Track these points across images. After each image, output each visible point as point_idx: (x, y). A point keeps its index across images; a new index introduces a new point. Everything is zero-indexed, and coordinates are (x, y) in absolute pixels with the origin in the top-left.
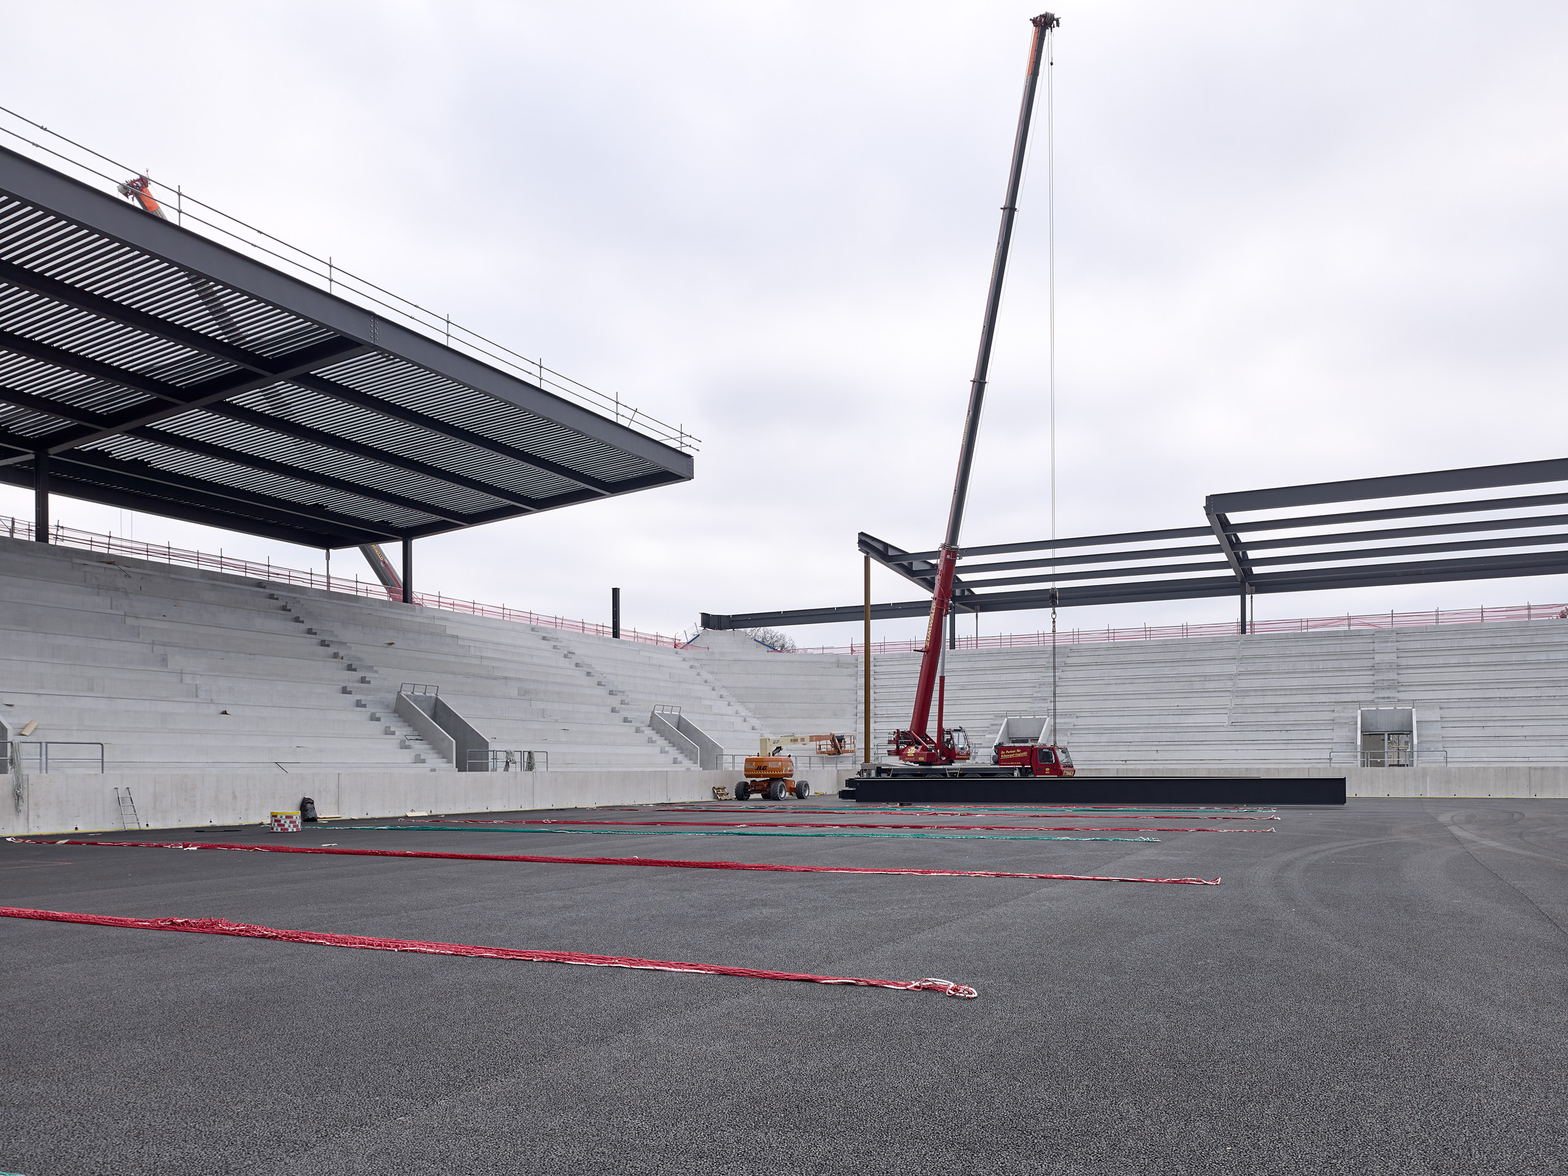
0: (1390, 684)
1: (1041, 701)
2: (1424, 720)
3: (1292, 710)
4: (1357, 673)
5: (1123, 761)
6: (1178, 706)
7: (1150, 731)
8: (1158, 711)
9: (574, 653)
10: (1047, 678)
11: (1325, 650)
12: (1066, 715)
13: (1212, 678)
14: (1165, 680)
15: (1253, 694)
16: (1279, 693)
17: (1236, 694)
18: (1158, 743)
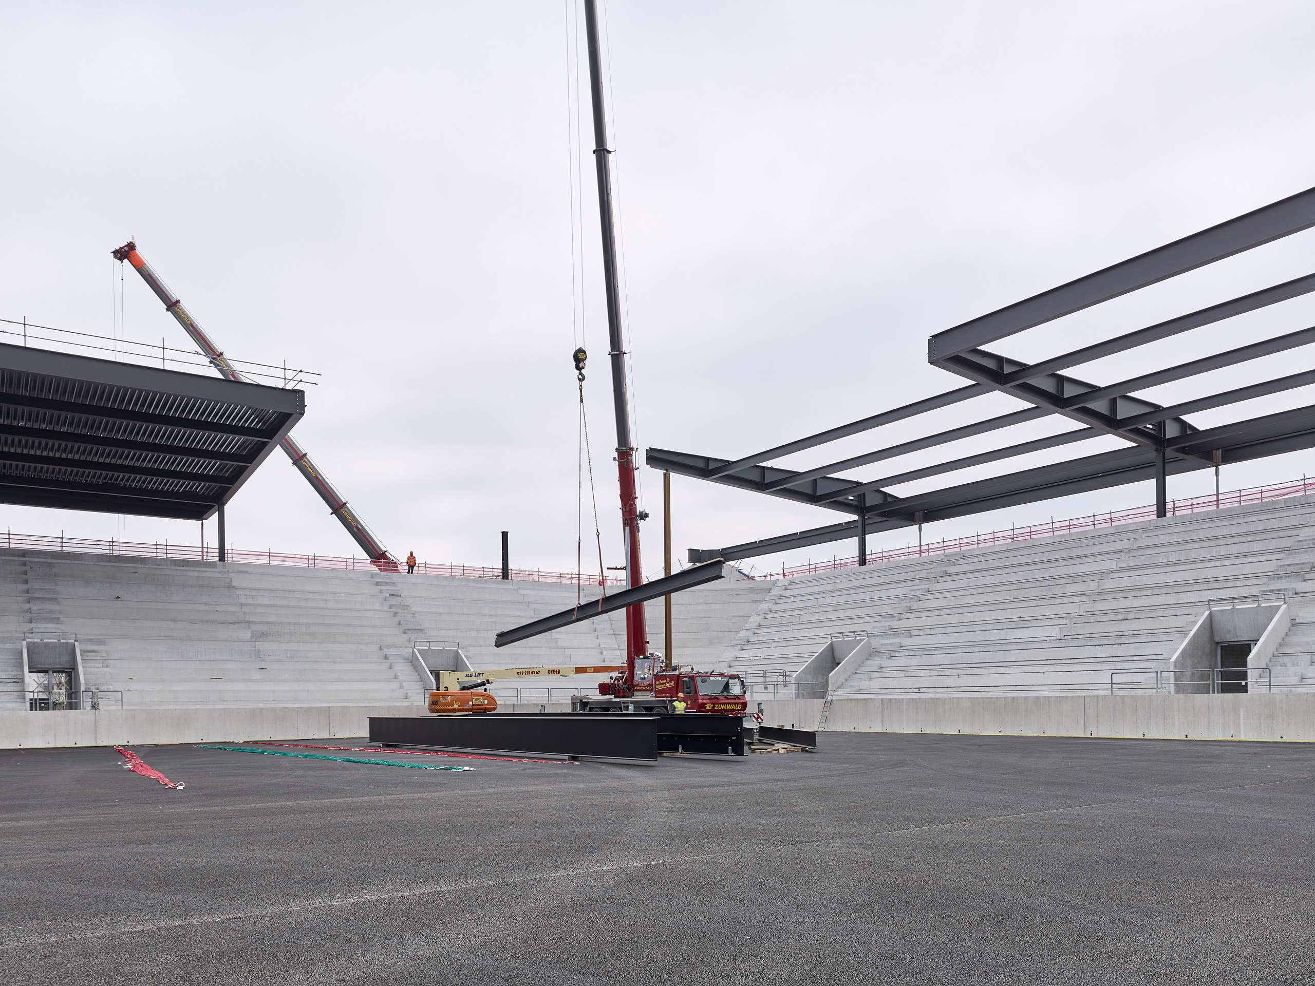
0: (1293, 571)
1: (890, 619)
2: (1305, 621)
3: (1143, 615)
4: (1264, 558)
5: (916, 688)
6: (1020, 617)
7: (968, 650)
8: (991, 625)
9: (400, 596)
10: (918, 591)
11: (1243, 529)
12: (899, 634)
13: (1081, 579)
14: (1028, 585)
15: (1113, 596)
16: (1145, 593)
17: (1093, 598)
18: (967, 666)
